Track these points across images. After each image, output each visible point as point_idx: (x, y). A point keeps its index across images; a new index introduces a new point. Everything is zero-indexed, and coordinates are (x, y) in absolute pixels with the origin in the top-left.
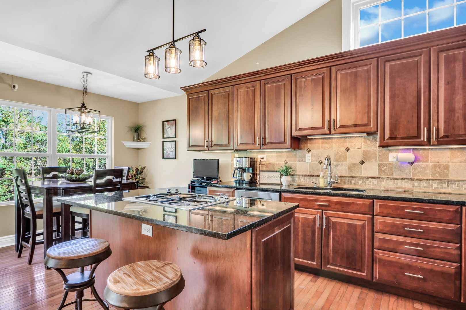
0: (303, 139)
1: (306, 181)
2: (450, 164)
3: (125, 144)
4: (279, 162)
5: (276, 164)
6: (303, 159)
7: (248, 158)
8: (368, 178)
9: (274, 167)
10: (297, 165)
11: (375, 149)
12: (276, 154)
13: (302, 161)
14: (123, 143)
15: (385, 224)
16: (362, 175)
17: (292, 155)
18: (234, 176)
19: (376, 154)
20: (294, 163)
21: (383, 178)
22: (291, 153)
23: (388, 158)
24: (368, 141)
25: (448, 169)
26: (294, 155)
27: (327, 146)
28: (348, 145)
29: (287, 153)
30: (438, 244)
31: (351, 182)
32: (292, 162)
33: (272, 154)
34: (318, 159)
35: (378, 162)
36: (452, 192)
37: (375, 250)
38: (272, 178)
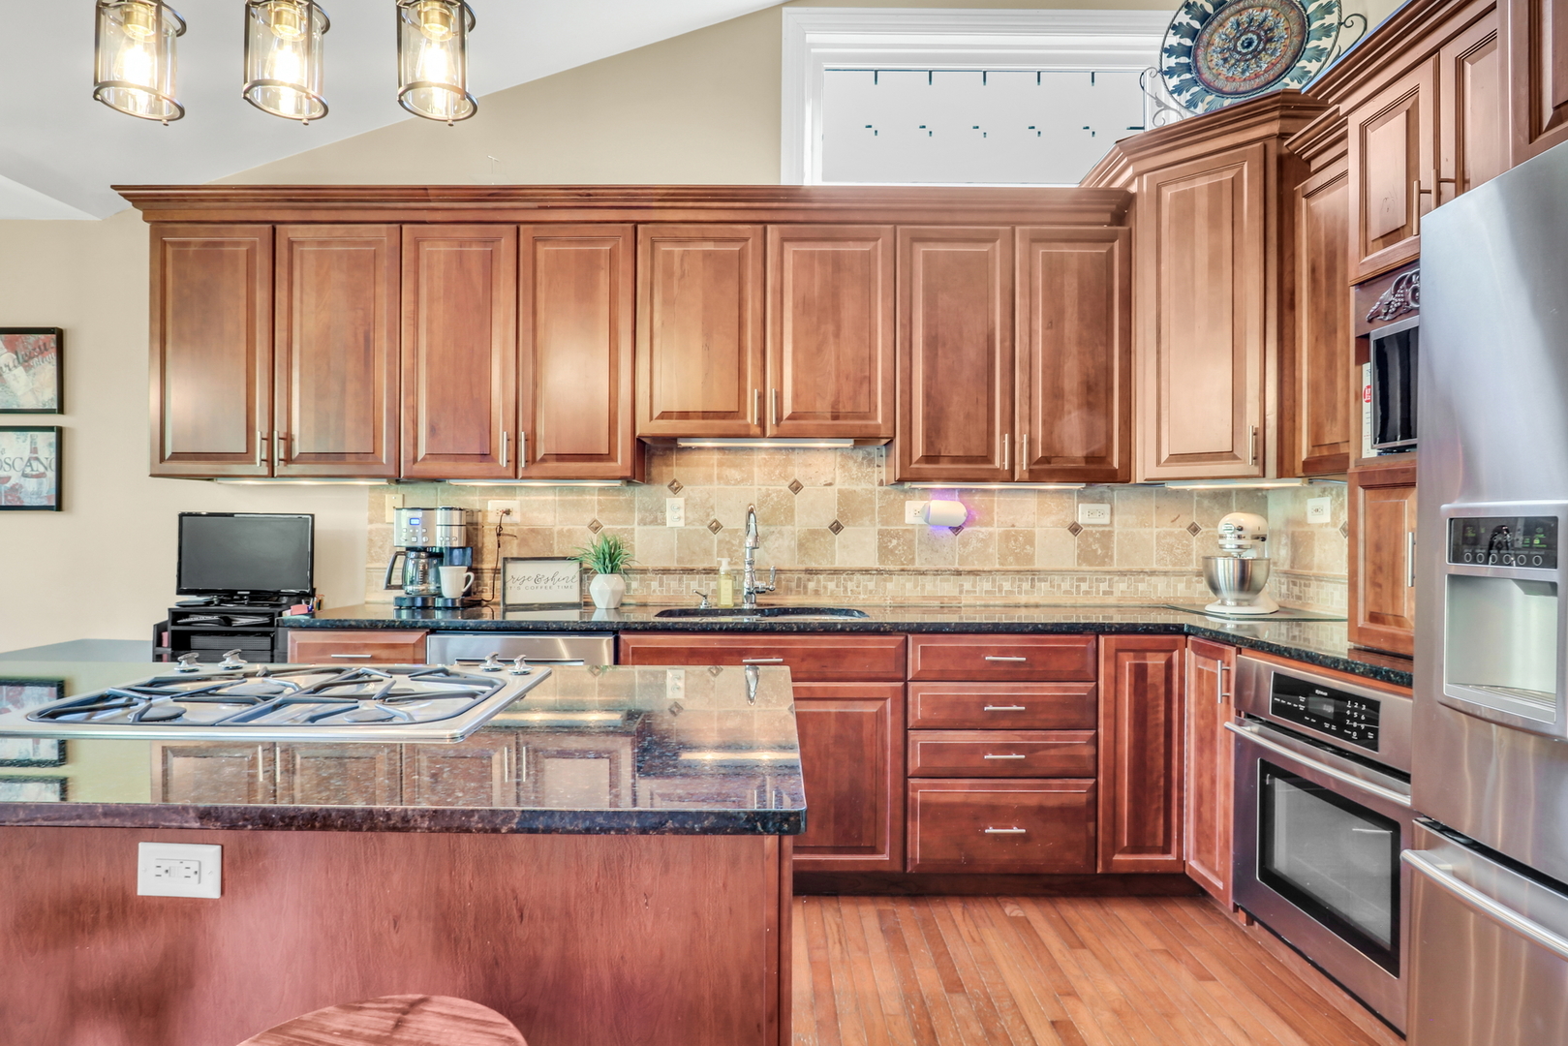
0: (657, 449)
1: (668, 591)
2: (1037, 530)
4: (571, 527)
5: (561, 533)
6: (655, 517)
7: (460, 509)
8: (853, 572)
9: (552, 545)
10: (636, 535)
11: (870, 487)
12: (557, 498)
13: (654, 522)
15: (935, 703)
16: (837, 565)
17: (617, 500)
18: (389, 580)
19: (871, 501)
20: (628, 531)
21: (891, 573)
22: (615, 493)
23: (902, 513)
24: (851, 463)
25: (1031, 543)
26: (626, 500)
27: (734, 474)
28: (797, 473)
29: (599, 495)
30: (1053, 737)
31: (805, 587)
32: (619, 527)
33: (543, 498)
34: (708, 515)
35: (879, 527)
36: (1041, 602)
37: (912, 781)
38: (550, 583)
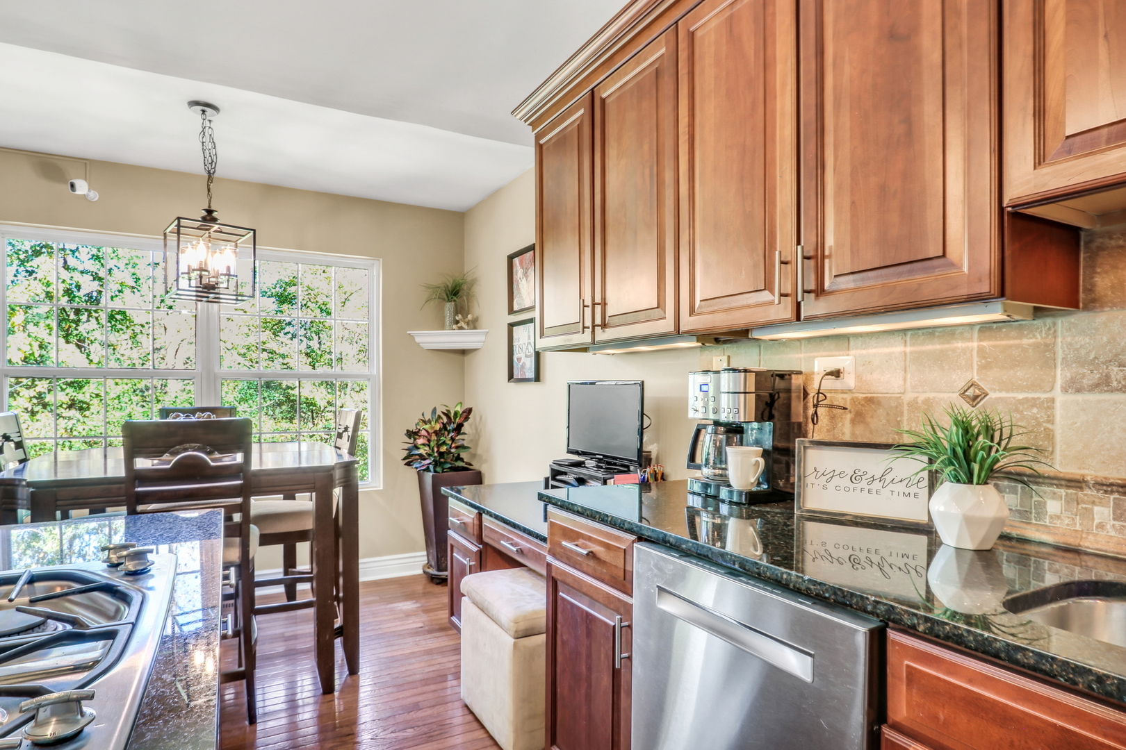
0: (1110, 236)
3: (418, 340)
4: (931, 395)
5: (913, 405)
6: (1106, 376)
7: (746, 371)
9: (900, 423)
10: (1058, 412)
12: (908, 349)
13: (1104, 384)
14: (411, 337)
18: (692, 457)
20: (1034, 403)
22: (1013, 333)
26: (1036, 346)
29: (980, 340)
32: (1021, 396)
33: (886, 350)
38: (877, 485)
